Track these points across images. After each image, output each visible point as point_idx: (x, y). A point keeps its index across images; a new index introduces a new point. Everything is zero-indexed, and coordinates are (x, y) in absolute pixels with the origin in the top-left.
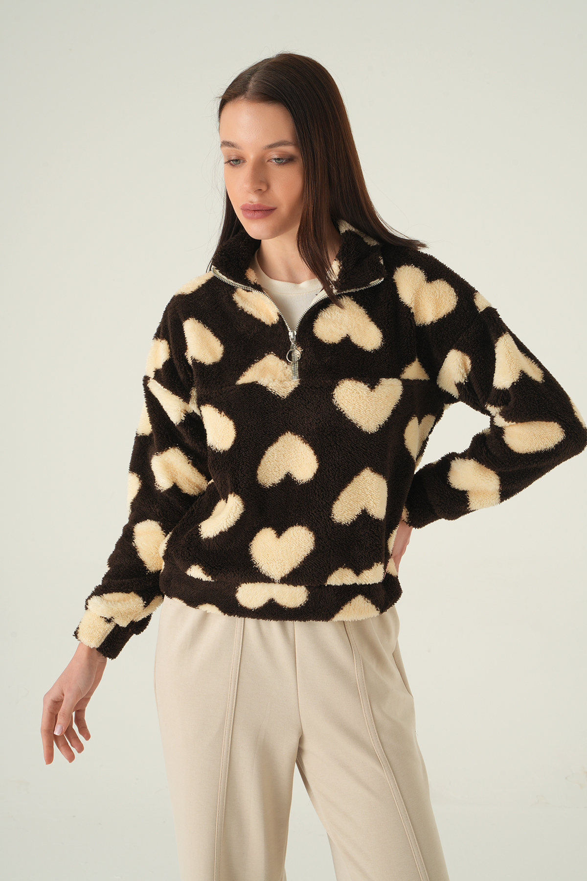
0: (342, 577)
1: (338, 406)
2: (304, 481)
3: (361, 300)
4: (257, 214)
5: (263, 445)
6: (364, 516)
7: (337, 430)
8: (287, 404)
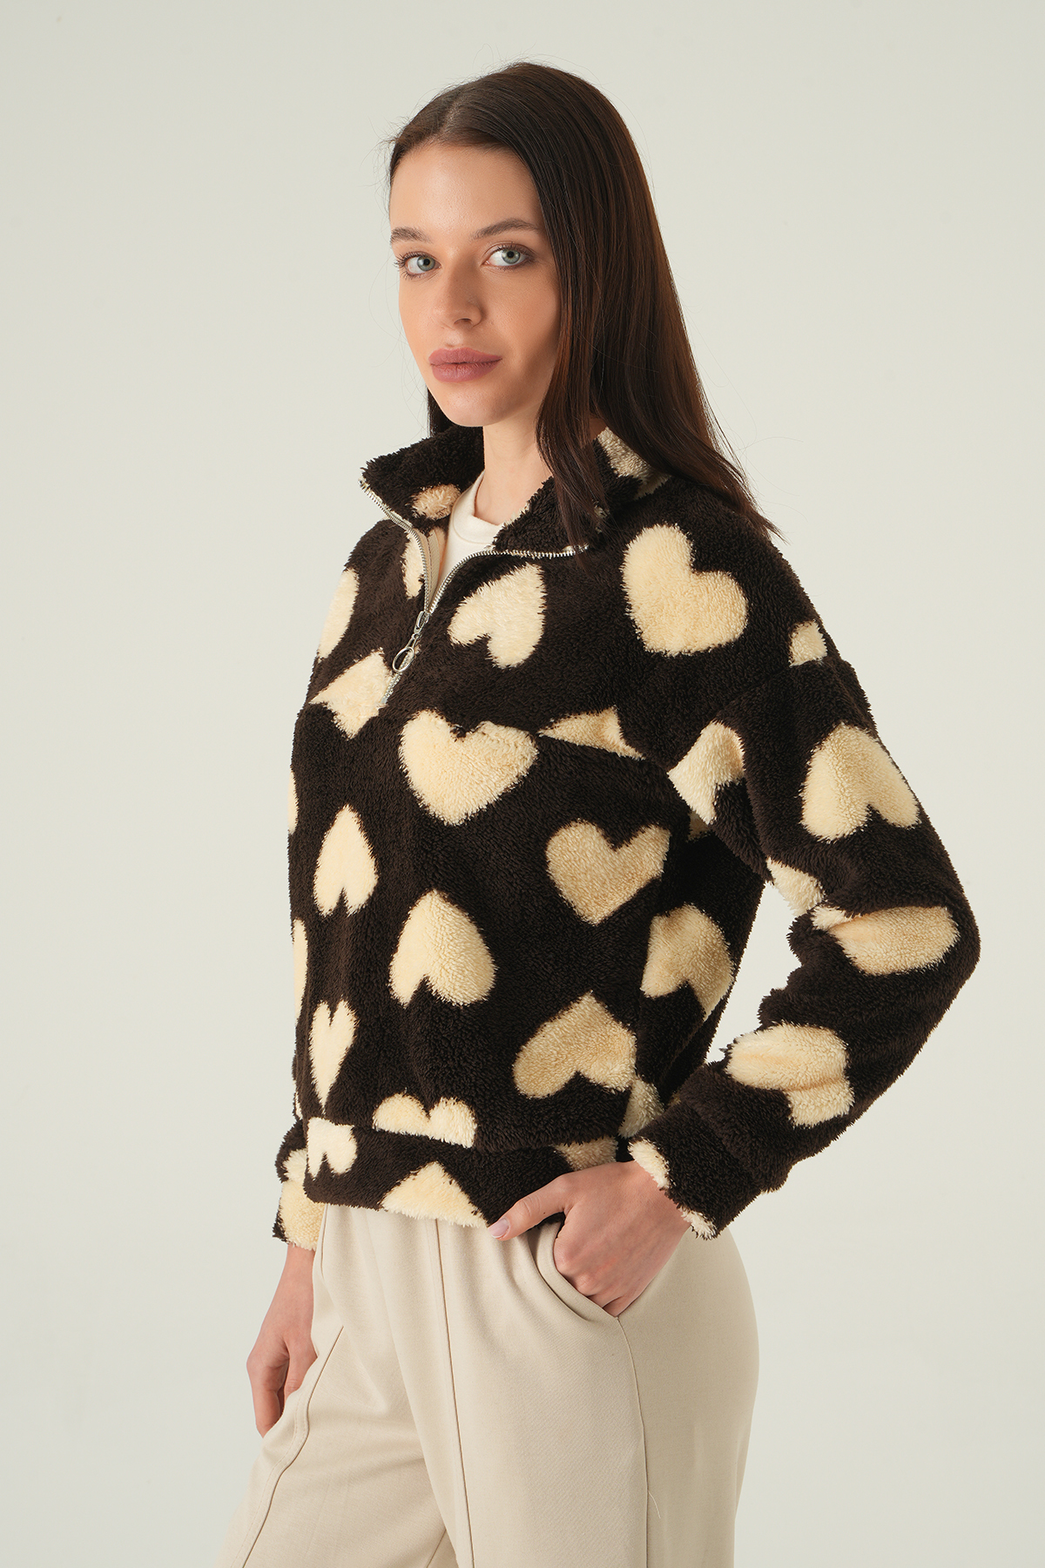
0: (393, 1116)
1: (403, 762)
2: (356, 906)
3: (550, 576)
4: (462, 374)
5: (319, 828)
7: (398, 809)
8: (351, 750)
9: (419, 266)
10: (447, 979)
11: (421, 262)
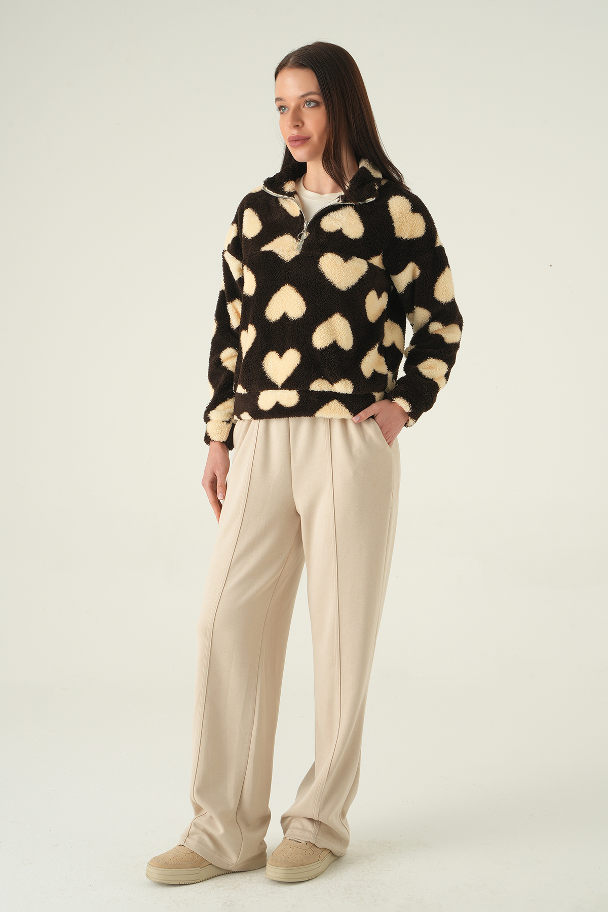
0: (319, 386)
1: (321, 269)
2: (295, 318)
3: (359, 210)
4: (298, 143)
5: (270, 292)
6: (334, 346)
7: (319, 285)
8: (288, 266)
10: (343, 342)
11: (283, 109)
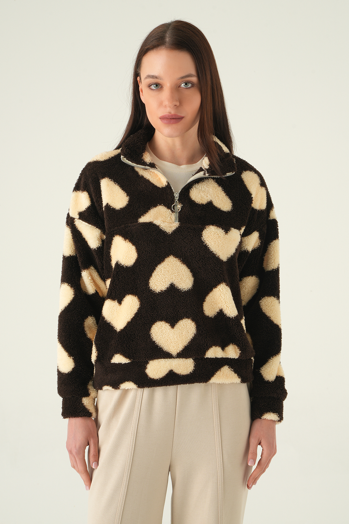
0: (214, 352)
1: (205, 242)
2: (186, 289)
5: (154, 263)
6: (220, 314)
8: (171, 238)
9: (154, 87)
10: (228, 310)
11: (155, 86)
